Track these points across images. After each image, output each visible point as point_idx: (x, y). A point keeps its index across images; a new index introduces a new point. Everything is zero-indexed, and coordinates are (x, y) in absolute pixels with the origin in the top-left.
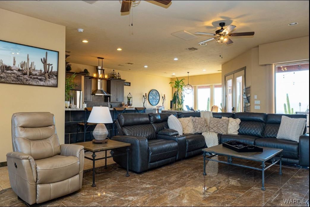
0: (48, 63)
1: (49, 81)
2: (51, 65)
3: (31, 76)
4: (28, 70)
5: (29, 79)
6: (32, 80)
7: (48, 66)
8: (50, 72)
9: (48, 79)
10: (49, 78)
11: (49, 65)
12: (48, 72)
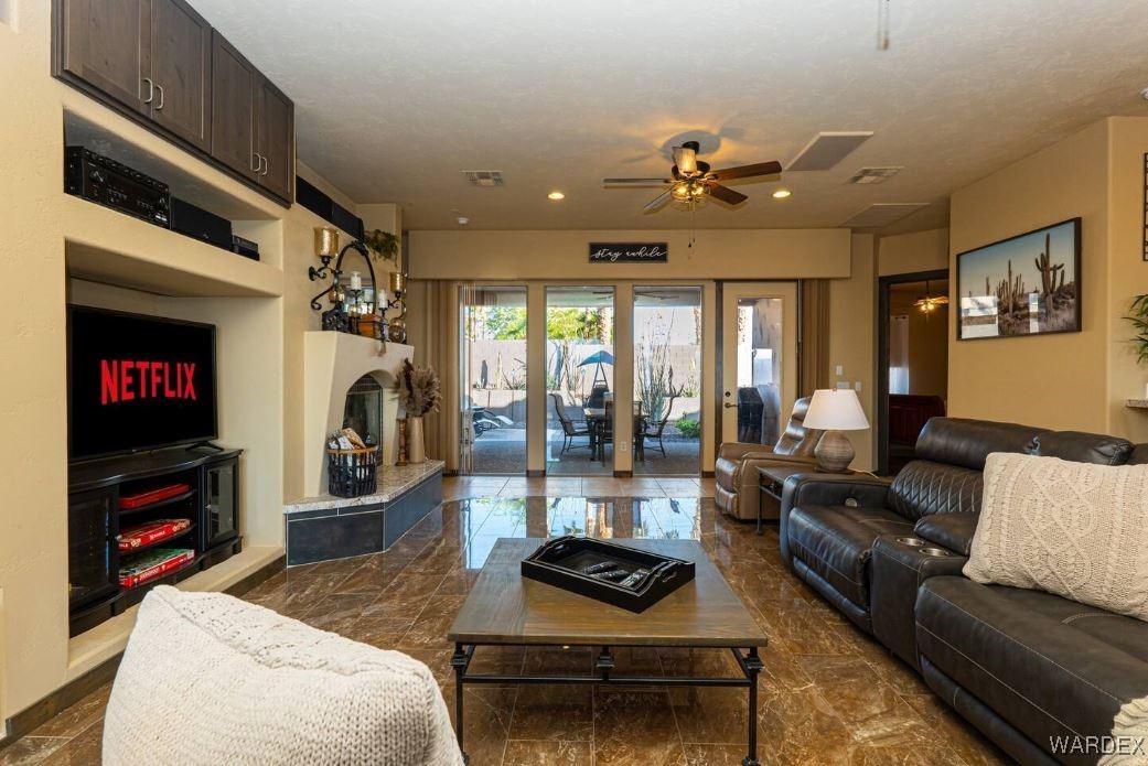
0: (1051, 266)
1: (1057, 316)
2: (1061, 266)
3: (1017, 312)
4: (1011, 299)
5: (1012, 321)
6: (1019, 322)
7: (1051, 273)
8: (1059, 290)
9: (1054, 312)
10: (1056, 308)
11: (1055, 269)
12: (1052, 292)
